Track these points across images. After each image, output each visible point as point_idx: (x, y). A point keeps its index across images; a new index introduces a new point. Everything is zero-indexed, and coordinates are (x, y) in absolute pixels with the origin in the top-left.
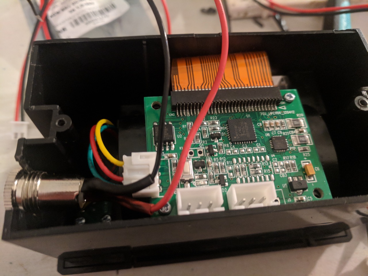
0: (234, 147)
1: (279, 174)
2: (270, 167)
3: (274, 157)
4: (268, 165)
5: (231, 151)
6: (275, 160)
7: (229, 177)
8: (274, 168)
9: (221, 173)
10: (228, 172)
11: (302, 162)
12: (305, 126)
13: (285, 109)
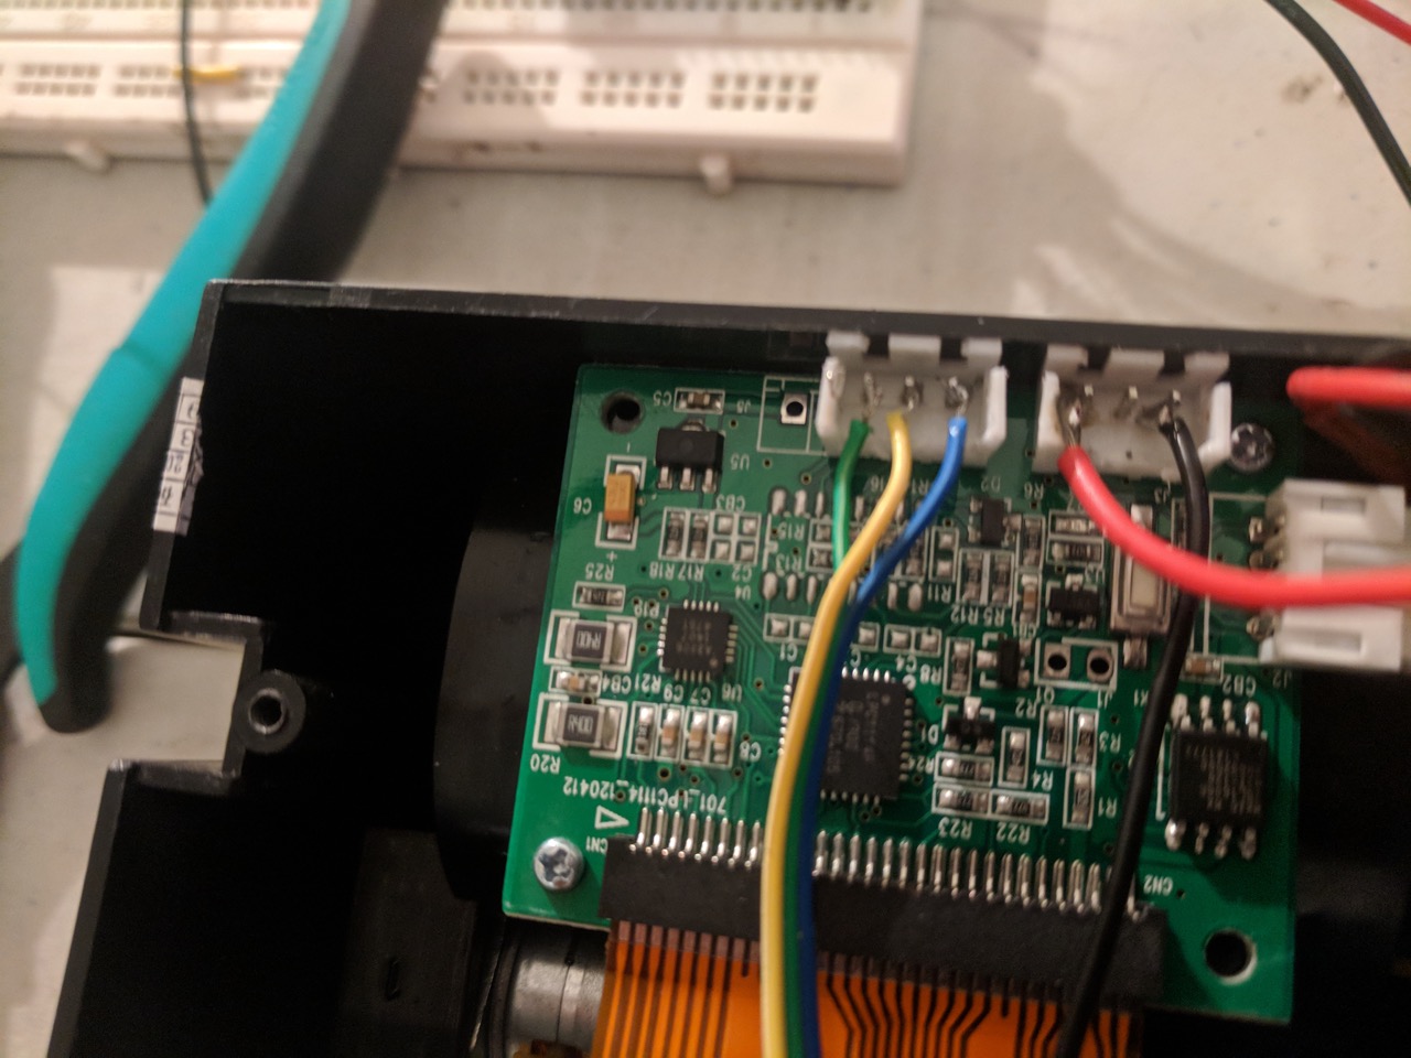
2: (772, 547)
3: (742, 585)
4: (781, 556)
7: (958, 530)
9: (987, 554)
10: (958, 553)
11: (633, 546)
12: (547, 704)
13: (600, 810)
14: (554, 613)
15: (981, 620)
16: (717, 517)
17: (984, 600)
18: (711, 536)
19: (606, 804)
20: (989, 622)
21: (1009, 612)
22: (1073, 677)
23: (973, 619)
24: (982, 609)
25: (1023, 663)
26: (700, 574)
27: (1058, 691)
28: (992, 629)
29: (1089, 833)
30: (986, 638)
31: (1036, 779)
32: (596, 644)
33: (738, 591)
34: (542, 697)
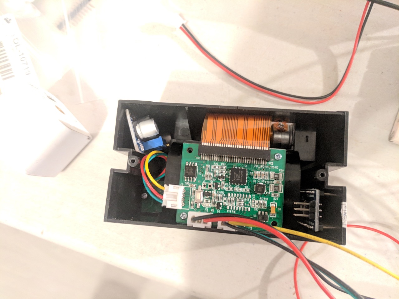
0: (231, 186)
1: (254, 208)
2: (250, 202)
3: (254, 197)
4: (248, 201)
5: (229, 188)
6: (254, 199)
7: (223, 204)
8: (252, 203)
9: (219, 201)
10: (223, 201)
11: (271, 203)
12: (282, 179)
15: (220, 192)
16: (258, 207)
17: (220, 194)
18: (259, 204)
19: (272, 165)
20: (219, 192)
21: (216, 193)
22: (208, 184)
23: (221, 192)
24: (220, 193)
25: (215, 186)
26: (260, 198)
27: (210, 182)
28: (218, 191)
29: (206, 164)
30: (219, 189)
31: (213, 171)
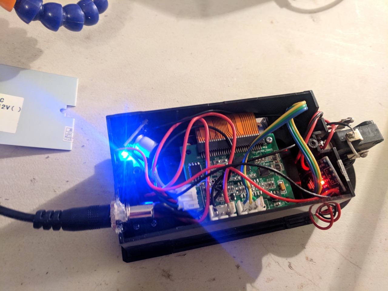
5: (236, 178)
6: (262, 181)
7: (236, 194)
9: (232, 192)
10: (235, 191)
11: (278, 181)
12: (279, 158)
13: (267, 148)
14: (284, 170)
16: (268, 188)
17: (230, 186)
18: (268, 185)
19: (266, 149)
26: (267, 180)
32: (277, 167)
33: (261, 179)
34: (280, 159)
